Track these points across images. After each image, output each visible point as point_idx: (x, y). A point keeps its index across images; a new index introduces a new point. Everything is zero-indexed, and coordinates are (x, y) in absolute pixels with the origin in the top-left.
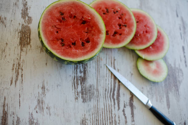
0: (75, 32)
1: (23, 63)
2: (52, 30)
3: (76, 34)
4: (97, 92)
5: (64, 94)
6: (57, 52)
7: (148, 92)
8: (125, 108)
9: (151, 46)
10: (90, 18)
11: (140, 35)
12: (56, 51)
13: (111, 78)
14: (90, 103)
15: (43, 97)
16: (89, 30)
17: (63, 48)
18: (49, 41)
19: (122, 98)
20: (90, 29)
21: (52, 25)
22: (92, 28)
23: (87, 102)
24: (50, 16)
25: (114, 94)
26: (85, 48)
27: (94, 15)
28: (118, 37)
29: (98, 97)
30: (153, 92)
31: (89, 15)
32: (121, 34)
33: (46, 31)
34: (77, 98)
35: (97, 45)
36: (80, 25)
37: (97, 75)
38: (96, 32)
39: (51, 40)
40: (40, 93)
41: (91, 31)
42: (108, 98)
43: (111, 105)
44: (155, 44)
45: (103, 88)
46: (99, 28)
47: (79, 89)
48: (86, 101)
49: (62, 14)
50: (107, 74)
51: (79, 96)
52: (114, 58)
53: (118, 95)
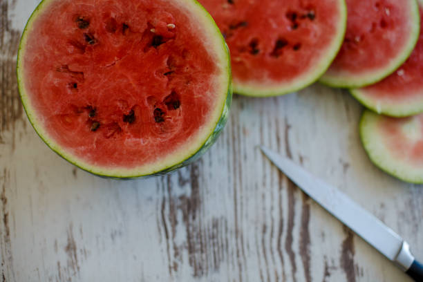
0: (131, 78)
1: (5, 181)
2: (56, 82)
3: (134, 85)
4: (237, 238)
5: (135, 258)
6: (77, 153)
7: (402, 214)
8: (327, 279)
9: (402, 67)
10: (172, 25)
11: (363, 38)
12: (73, 150)
13: (281, 188)
14: (215, 276)
15: (73, 278)
16: (175, 65)
17: (97, 136)
18: (51, 119)
19: (316, 249)
20: (178, 61)
21: (56, 65)
22: (184, 57)
23: (207, 274)
24: (47, 38)
25: (290, 239)
26: (167, 129)
27: (188, 12)
28: (289, 56)
29: (241, 253)
30: (417, 213)
31: (170, 15)
32: (297, 47)
33: (39, 89)
34: (176, 267)
35: (204, 114)
36: (145, 50)
37: (235, 184)
38: (199, 68)
39: (57, 116)
40: (61, 265)
41: (181, 67)
42: (272, 253)
43: (284, 273)
44: (415, 60)
45: (256, 223)
46: (205, 53)
47: (181, 236)
48: (205, 271)
49: (84, 23)
50: (265, 177)
51: (181, 260)
52: (286, 120)
53: (306, 239)
